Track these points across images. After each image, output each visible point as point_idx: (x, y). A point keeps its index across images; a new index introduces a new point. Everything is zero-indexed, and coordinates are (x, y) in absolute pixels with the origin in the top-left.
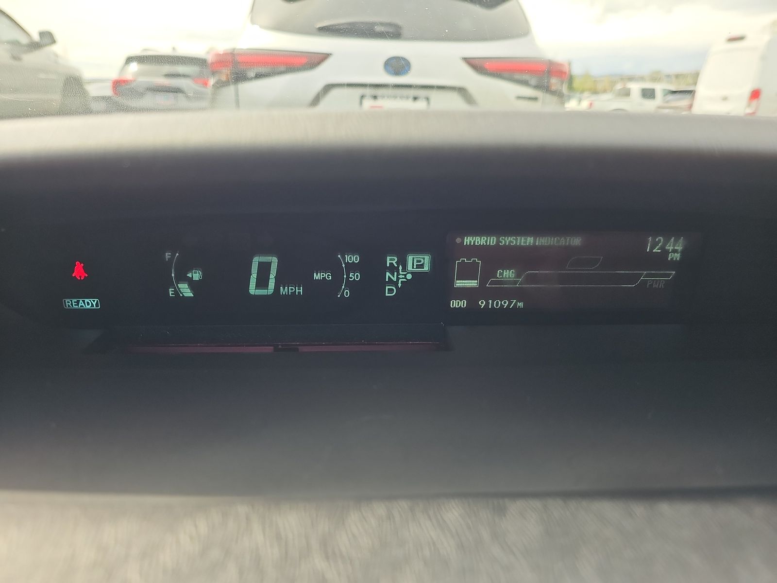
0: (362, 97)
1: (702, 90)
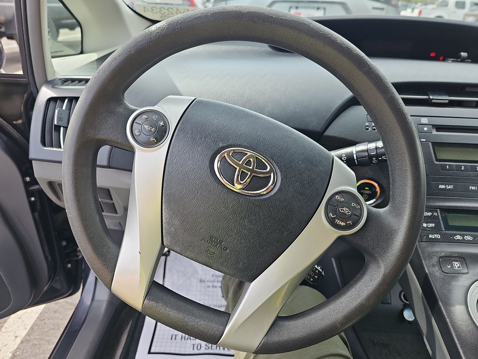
0: (291, 8)
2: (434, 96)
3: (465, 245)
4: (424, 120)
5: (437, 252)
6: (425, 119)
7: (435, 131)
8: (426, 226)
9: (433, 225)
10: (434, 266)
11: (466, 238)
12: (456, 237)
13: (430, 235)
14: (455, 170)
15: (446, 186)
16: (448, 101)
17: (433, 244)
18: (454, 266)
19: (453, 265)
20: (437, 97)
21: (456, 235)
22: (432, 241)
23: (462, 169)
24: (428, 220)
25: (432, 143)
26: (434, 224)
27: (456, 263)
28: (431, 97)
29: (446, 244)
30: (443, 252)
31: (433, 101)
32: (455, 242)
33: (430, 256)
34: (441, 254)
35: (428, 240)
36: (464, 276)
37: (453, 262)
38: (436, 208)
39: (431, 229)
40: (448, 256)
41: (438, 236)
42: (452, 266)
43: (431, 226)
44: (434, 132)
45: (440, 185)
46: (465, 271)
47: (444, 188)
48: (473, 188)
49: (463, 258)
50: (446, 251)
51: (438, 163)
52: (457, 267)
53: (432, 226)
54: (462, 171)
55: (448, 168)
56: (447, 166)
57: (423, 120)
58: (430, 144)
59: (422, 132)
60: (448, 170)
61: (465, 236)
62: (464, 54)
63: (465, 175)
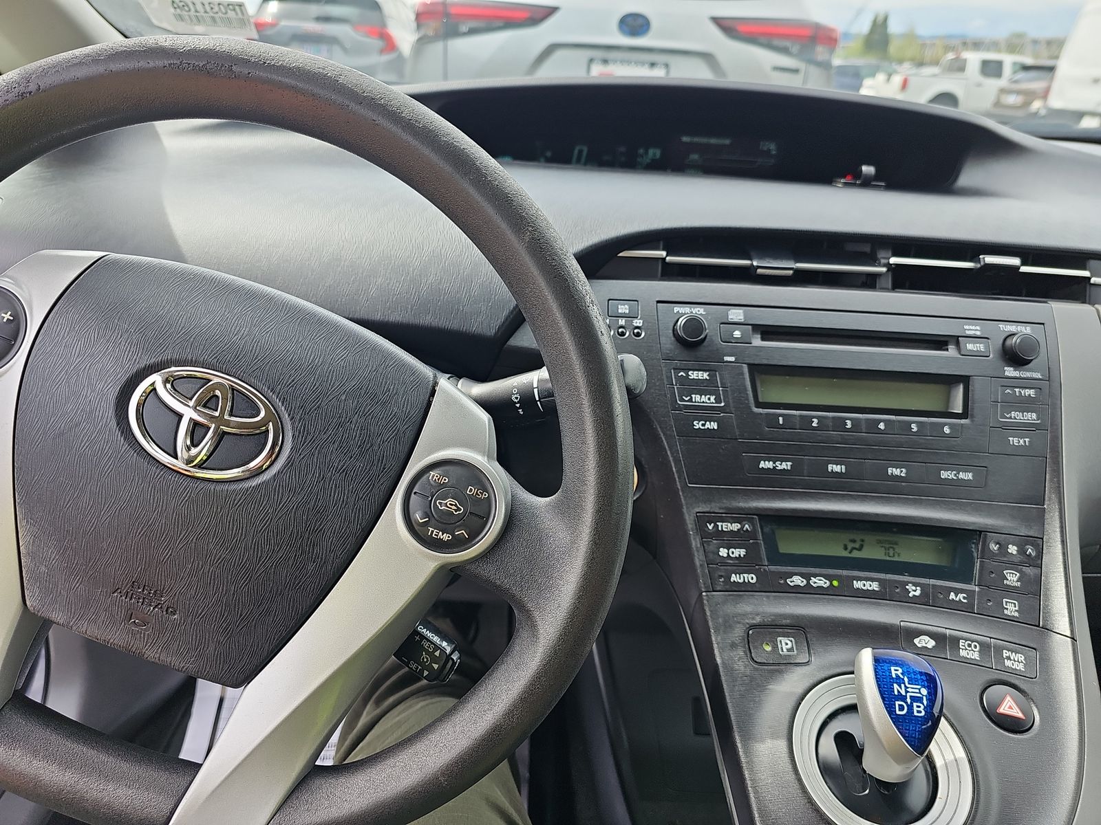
0: (591, 60)
1: (1065, 67)
2: (761, 261)
3: (810, 598)
4: (736, 315)
5: (745, 615)
6: (738, 311)
7: (759, 339)
8: (725, 555)
9: (742, 552)
10: (733, 646)
11: (815, 583)
12: (791, 579)
13: (733, 575)
14: (798, 426)
15: (774, 463)
16: (791, 272)
17: (740, 595)
18: (779, 646)
19: (779, 643)
20: (769, 262)
21: (791, 575)
22: (737, 589)
23: (814, 425)
24: (731, 540)
25: (749, 365)
26: (744, 550)
27: (784, 640)
28: (755, 263)
29: (768, 597)
30: (758, 615)
31: (759, 271)
32: (788, 591)
33: (728, 625)
34: (753, 619)
35: (727, 587)
36: (799, 669)
37: (779, 639)
38: (751, 513)
39: (737, 562)
40: (769, 623)
41: (751, 578)
42: (775, 647)
43: (738, 556)
44: (757, 341)
45: (762, 462)
46: (803, 658)
47: (772, 467)
48: (837, 468)
49: (802, 629)
50: (766, 613)
51: (761, 410)
52: (785, 650)
53: (740, 555)
54: (814, 429)
55: (781, 422)
56: (781, 419)
57: (734, 314)
58: (745, 369)
59: (728, 340)
60: (782, 427)
61: (812, 578)
62: (868, 170)
63: (820, 438)
